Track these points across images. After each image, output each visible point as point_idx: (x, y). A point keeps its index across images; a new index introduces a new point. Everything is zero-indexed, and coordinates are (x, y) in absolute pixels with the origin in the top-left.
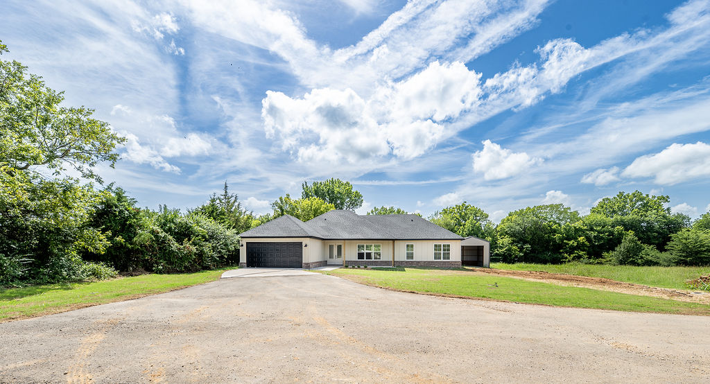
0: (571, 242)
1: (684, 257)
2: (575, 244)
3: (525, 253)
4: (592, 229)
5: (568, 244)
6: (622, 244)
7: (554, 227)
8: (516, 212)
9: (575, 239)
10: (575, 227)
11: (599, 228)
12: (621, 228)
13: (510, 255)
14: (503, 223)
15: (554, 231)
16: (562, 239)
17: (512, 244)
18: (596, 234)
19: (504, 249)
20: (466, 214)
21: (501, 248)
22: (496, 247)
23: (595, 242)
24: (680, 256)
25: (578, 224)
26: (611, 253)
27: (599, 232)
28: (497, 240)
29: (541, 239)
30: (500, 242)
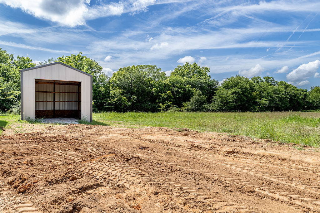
0: (163, 95)
1: (222, 106)
2: (166, 96)
3: (133, 103)
4: (174, 86)
5: (161, 96)
6: (194, 97)
7: (152, 82)
8: (124, 69)
9: (165, 92)
10: (164, 83)
11: (178, 85)
12: (190, 86)
13: (121, 105)
14: (115, 76)
15: (151, 86)
16: (157, 92)
17: (122, 94)
18: (176, 89)
19: (116, 99)
20: (81, 64)
21: (113, 98)
22: (109, 97)
23: (177, 95)
24: (220, 105)
25: (166, 82)
26: (188, 103)
27: (179, 88)
28: (110, 90)
29: (143, 91)
30: (112, 92)
